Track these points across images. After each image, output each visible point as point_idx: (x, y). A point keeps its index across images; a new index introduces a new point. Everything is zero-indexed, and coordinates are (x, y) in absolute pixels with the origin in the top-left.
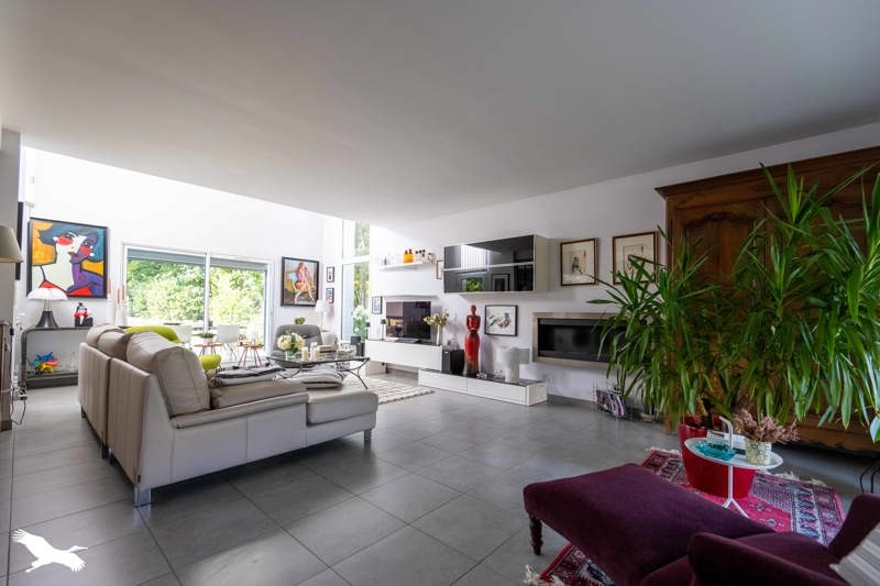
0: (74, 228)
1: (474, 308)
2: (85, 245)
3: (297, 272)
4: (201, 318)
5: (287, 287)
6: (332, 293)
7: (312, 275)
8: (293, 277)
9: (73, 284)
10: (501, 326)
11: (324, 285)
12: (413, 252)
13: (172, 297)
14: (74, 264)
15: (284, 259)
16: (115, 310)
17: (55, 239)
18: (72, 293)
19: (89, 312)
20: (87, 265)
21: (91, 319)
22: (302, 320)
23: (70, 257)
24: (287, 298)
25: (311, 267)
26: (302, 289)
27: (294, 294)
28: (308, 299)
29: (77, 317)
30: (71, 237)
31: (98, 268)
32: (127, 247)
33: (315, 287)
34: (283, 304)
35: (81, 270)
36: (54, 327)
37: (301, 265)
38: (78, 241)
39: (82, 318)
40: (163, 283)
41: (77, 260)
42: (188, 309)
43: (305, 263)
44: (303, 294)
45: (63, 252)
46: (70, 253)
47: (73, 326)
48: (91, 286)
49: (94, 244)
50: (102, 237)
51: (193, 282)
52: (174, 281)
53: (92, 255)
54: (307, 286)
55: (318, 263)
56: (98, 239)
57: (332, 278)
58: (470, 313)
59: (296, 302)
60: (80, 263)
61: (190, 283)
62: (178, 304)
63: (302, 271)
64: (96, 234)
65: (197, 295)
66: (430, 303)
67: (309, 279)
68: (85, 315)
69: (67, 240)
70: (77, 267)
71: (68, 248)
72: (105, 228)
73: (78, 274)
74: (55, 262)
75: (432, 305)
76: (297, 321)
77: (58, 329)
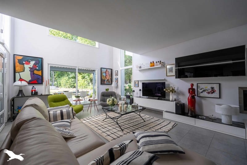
0: (31, 58)
1: (192, 85)
2: (35, 65)
3: (106, 73)
4: (74, 87)
5: (103, 78)
6: (117, 80)
7: (110, 74)
8: (104, 74)
9: (30, 79)
10: (209, 93)
11: (114, 77)
12: (155, 62)
13: (67, 82)
14: (31, 72)
15: (101, 68)
16: (46, 88)
17: (24, 62)
18: (30, 83)
19: (36, 89)
20: (36, 72)
21: (37, 92)
22: (108, 89)
23: (29, 69)
24: (103, 82)
25: (110, 71)
26: (107, 78)
27: (105, 80)
28: (109, 82)
29: (32, 91)
30: (29, 62)
31: (40, 73)
32: (49, 65)
33: (111, 78)
34: (101, 84)
35: (34, 74)
36: (23, 96)
37: (107, 70)
38: (32, 63)
39: (34, 92)
40: (65, 78)
41: (32, 70)
42: (71, 85)
43: (108, 70)
44: (107, 80)
45: (27, 67)
46: (29, 68)
47: (31, 95)
48: (37, 79)
49: (38, 64)
50: (41, 62)
51: (72, 78)
52: (67, 78)
53: (37, 68)
54: (108, 77)
55: (112, 69)
56: (39, 62)
57: (117, 75)
58: (190, 87)
59: (105, 83)
60: (33, 71)
61: (71, 78)
62: (69, 84)
63: (107, 73)
64: (39, 60)
65: (73, 81)
66: (165, 83)
67: (109, 75)
68: (35, 91)
69: (28, 63)
70: (32, 73)
71: (29, 66)
72: (42, 58)
73: (32, 75)
74: (24, 71)
75: (166, 83)
76: (106, 90)
77: (25, 96)
